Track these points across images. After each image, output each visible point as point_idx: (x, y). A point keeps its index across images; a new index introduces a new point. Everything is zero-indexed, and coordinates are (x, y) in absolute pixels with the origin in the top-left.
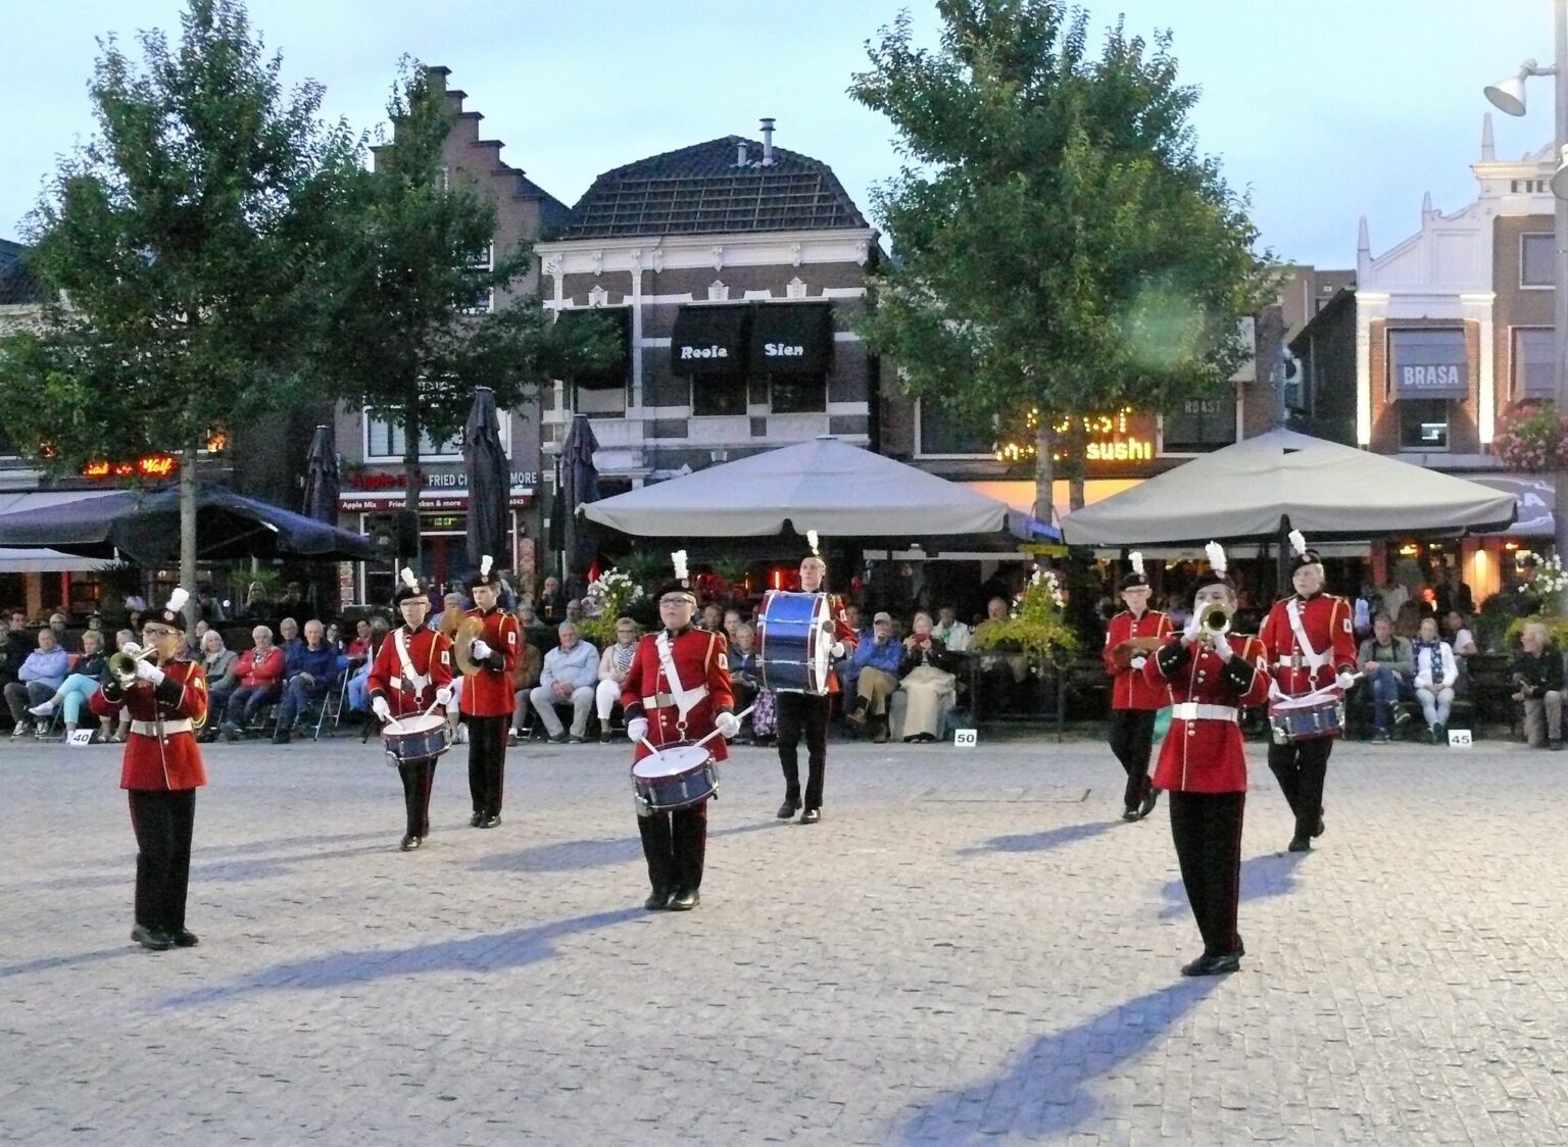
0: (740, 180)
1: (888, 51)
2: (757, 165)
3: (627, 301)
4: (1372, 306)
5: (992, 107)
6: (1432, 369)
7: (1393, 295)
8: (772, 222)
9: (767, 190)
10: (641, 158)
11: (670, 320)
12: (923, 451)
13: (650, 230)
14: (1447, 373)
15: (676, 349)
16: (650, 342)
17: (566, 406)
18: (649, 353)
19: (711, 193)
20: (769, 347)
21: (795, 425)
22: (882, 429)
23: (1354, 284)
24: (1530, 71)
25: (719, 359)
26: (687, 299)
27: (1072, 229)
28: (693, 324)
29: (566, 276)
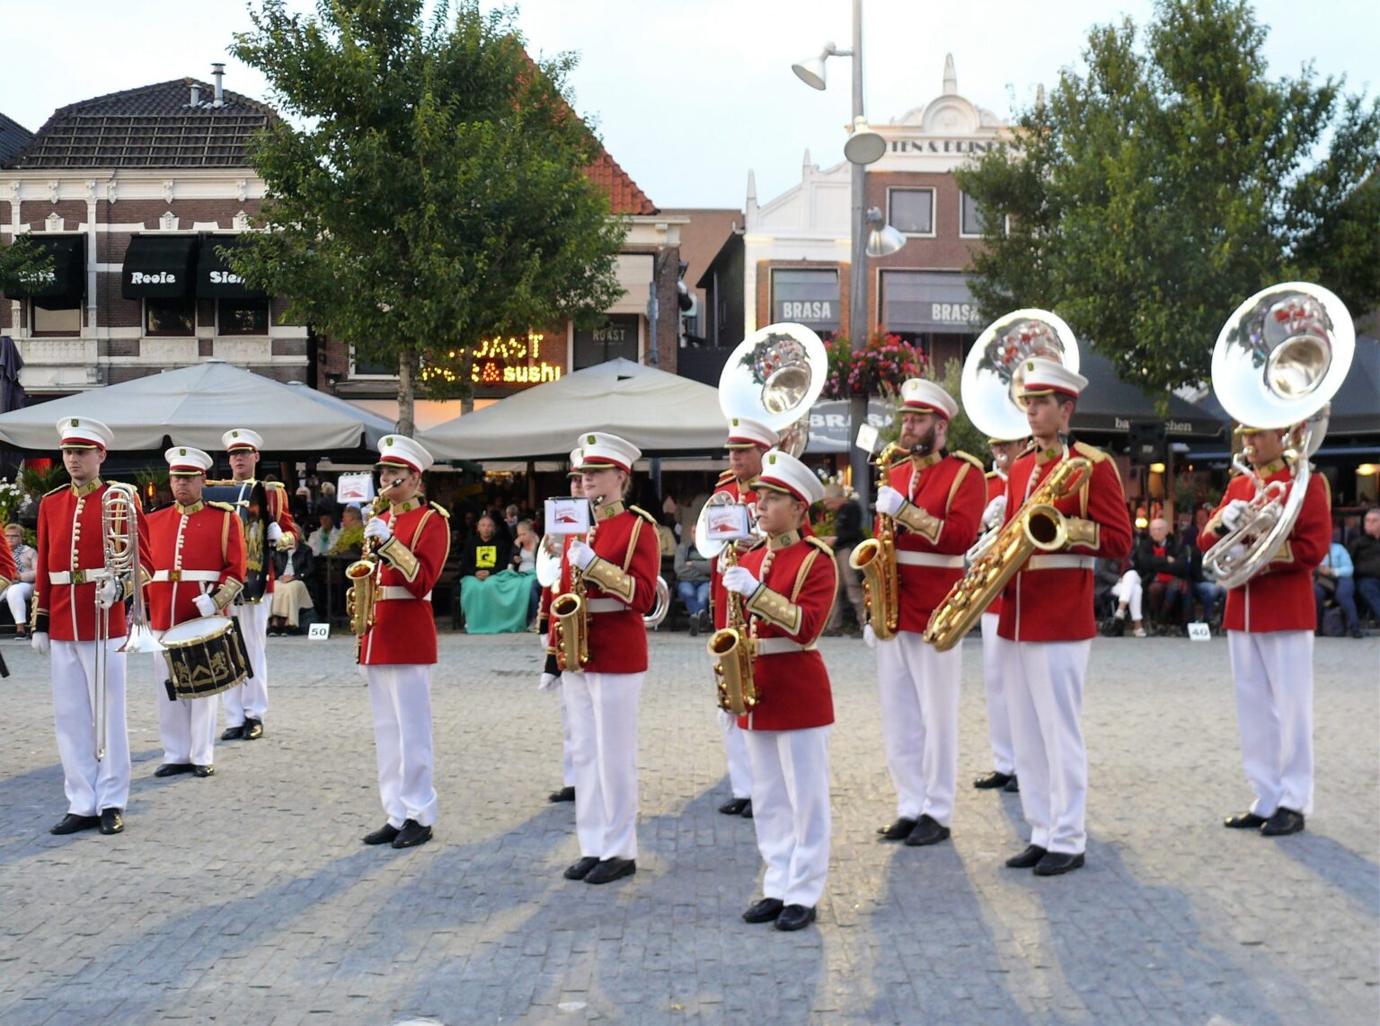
0: (192, 120)
1: (267, 13)
2: (208, 106)
3: (82, 228)
4: (758, 249)
5: (351, 69)
6: (807, 305)
7: (776, 239)
8: (220, 160)
9: (216, 130)
10: (99, 95)
11: (123, 248)
12: (357, 372)
13: (102, 163)
14: (821, 309)
15: (127, 275)
16: (104, 268)
17: (24, 324)
18: (104, 278)
19: (164, 130)
20: (214, 274)
21: (240, 346)
22: (320, 351)
23: (743, 228)
24: (831, 52)
25: (167, 284)
26: (140, 228)
27: (421, 179)
28: (142, 252)
29: (23, 203)
